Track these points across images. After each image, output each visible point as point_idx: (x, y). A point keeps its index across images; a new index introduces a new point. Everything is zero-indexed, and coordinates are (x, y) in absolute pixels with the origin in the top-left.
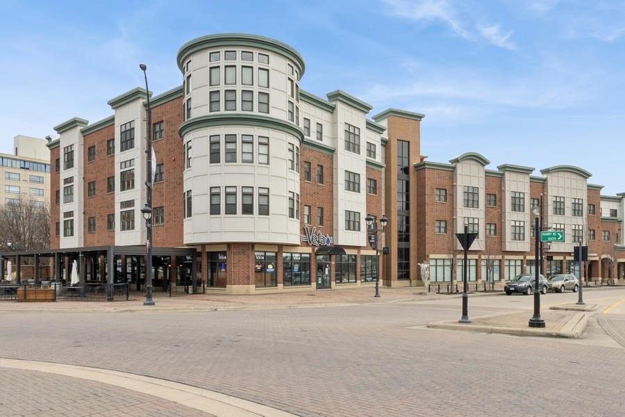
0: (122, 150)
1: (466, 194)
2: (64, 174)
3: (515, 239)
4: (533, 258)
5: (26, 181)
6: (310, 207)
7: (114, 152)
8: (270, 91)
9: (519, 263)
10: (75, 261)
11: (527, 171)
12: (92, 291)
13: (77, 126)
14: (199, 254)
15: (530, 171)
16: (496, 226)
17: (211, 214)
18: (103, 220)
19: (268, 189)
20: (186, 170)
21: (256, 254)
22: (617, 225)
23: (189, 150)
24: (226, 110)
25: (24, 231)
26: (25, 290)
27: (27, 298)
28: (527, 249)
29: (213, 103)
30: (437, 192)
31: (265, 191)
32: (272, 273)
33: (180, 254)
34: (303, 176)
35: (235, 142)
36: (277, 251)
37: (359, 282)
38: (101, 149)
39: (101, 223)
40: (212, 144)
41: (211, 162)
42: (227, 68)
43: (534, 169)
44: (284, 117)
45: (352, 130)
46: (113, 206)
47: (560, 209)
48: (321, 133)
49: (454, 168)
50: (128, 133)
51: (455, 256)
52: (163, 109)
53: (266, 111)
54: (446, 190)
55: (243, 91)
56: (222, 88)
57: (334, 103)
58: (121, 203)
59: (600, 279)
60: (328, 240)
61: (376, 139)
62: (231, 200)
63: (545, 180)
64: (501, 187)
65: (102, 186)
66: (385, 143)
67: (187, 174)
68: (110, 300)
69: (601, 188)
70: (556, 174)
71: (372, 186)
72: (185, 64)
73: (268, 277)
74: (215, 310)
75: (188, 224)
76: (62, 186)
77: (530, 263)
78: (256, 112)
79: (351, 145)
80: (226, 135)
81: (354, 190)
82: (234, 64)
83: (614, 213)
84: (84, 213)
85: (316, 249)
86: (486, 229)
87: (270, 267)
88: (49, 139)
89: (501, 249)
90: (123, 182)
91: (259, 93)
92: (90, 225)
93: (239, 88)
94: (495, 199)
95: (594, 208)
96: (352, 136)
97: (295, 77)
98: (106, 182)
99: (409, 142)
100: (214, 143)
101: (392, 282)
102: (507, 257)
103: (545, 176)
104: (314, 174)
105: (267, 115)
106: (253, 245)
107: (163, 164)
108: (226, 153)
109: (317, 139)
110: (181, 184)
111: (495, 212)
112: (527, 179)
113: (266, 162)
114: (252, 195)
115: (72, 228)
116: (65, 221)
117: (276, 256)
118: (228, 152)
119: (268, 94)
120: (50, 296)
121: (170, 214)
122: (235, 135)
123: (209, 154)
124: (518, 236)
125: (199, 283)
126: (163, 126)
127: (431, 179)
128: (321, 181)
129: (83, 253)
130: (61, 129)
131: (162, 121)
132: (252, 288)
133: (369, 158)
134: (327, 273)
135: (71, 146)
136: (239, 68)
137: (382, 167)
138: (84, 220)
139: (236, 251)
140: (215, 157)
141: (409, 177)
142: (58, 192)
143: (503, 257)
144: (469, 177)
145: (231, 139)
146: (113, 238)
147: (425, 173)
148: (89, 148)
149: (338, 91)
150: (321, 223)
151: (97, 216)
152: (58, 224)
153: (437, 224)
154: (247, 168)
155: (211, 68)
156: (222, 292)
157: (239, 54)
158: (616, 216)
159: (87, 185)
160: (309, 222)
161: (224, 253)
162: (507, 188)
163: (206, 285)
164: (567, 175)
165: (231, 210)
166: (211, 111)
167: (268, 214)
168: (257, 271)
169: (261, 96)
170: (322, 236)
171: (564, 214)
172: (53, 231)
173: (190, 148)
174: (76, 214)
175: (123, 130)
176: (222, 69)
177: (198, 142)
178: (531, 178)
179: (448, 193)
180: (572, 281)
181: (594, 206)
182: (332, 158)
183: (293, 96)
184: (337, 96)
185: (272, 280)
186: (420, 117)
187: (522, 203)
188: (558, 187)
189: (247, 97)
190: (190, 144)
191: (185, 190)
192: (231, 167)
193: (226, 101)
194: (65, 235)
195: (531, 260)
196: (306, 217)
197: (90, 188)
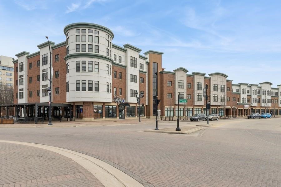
0: (43, 65)
1: (179, 83)
2: (20, 74)
3: (198, 100)
4: (205, 107)
5: (5, 75)
6: (116, 88)
7: (40, 66)
8: (99, 45)
9: (200, 109)
10: (23, 109)
11: (203, 75)
12: (29, 120)
13: (25, 55)
14: (73, 106)
15: (204, 74)
16: (191, 95)
17: (76, 91)
18: (35, 92)
19: (98, 81)
20: (67, 74)
21: (94, 106)
22: (238, 95)
23: (68, 66)
24: (82, 51)
25: (3, 96)
26: (2, 120)
27: (3, 123)
28: (203, 104)
29: (77, 49)
30: (168, 82)
31: (97, 82)
32: (101, 113)
33: (65, 106)
34: (113, 76)
35: (86, 64)
36: (103, 105)
37: (136, 116)
38: (34, 64)
39: (34, 94)
40: (76, 64)
41: (76, 71)
42: (83, 36)
43: (206, 74)
44: (105, 54)
45: (133, 59)
46: (39, 87)
47: (216, 89)
48: (121, 60)
49: (175, 73)
50: (45, 58)
51: (175, 107)
52: (59, 49)
53: (98, 52)
54: (171, 82)
55: (88, 44)
56: (81, 43)
57: (126, 49)
58: (42, 86)
59: (232, 115)
60: (124, 100)
61: (143, 62)
62: (84, 86)
63: (210, 78)
64: (193, 81)
65: (35, 79)
66: (148, 64)
67: (68, 75)
68: (36, 123)
69: (232, 81)
70: (214, 76)
71: (142, 80)
72: (67, 33)
73: (99, 114)
74: (75, 126)
75: (68, 94)
76: (19, 78)
77: (204, 109)
78: (94, 53)
79: (133, 65)
80: (82, 61)
81: (134, 82)
82: (85, 34)
83: (237, 91)
84: (28, 89)
85: (119, 104)
86: (187, 97)
87: (100, 111)
88: (13, 59)
89: (193, 104)
90: (43, 78)
91: (95, 45)
92: (30, 94)
93: (87, 43)
94: (191, 85)
95: (229, 89)
96: (133, 61)
97: (109, 39)
98: (37, 77)
99: (157, 63)
100: (77, 64)
101: (151, 117)
102: (195, 107)
103: (210, 77)
104: (118, 76)
105: (98, 54)
106: (93, 102)
107: (59, 71)
108: (82, 68)
109: (119, 62)
110: (66, 79)
111: (191, 90)
112: (203, 77)
113: (98, 71)
114: (92, 84)
115: (23, 95)
116: (20, 92)
117: (102, 107)
118: (83, 67)
119: (98, 46)
120: (12, 122)
121: (62, 91)
122: (86, 61)
123: (75, 68)
124: (199, 99)
125: (72, 117)
126: (59, 56)
127: (166, 77)
128: (121, 78)
129: (26, 105)
130: (18, 56)
131: (59, 54)
132: (92, 119)
133: (141, 69)
134: (123, 113)
135: (22, 62)
136: (87, 36)
137: (146, 73)
138: (28, 92)
139: (86, 105)
140: (78, 69)
141: (157, 76)
142: (17, 81)
143: (194, 107)
144: (180, 77)
145: (84, 63)
146: (39, 99)
147: (163, 75)
148: (30, 64)
149: (128, 44)
150: (121, 94)
151: (33, 91)
152: (17, 93)
153: (168, 95)
154: (90, 74)
155: (76, 35)
156: (81, 120)
157: (87, 31)
158: (238, 92)
159: (29, 78)
160: (116, 94)
161: (82, 106)
162: (195, 81)
163: (75, 118)
164: (219, 76)
165: (84, 89)
166: (76, 52)
167: (98, 91)
168: (94, 112)
169: (96, 46)
170: (121, 99)
171: (217, 91)
172: (15, 96)
173: (69, 65)
174: (24, 90)
175: (43, 57)
176: (81, 36)
177: (71, 64)
178: (204, 77)
179: (173, 83)
180: (216, 116)
181: (229, 88)
182: (125, 70)
183: (108, 46)
184: (127, 46)
185: (101, 116)
186: (161, 54)
187: (201, 87)
188: (215, 81)
189: (90, 47)
190: (68, 64)
191: (67, 82)
192: (84, 73)
193: (82, 48)
194: (20, 98)
195: (204, 108)
196: (115, 92)
197: (30, 79)
